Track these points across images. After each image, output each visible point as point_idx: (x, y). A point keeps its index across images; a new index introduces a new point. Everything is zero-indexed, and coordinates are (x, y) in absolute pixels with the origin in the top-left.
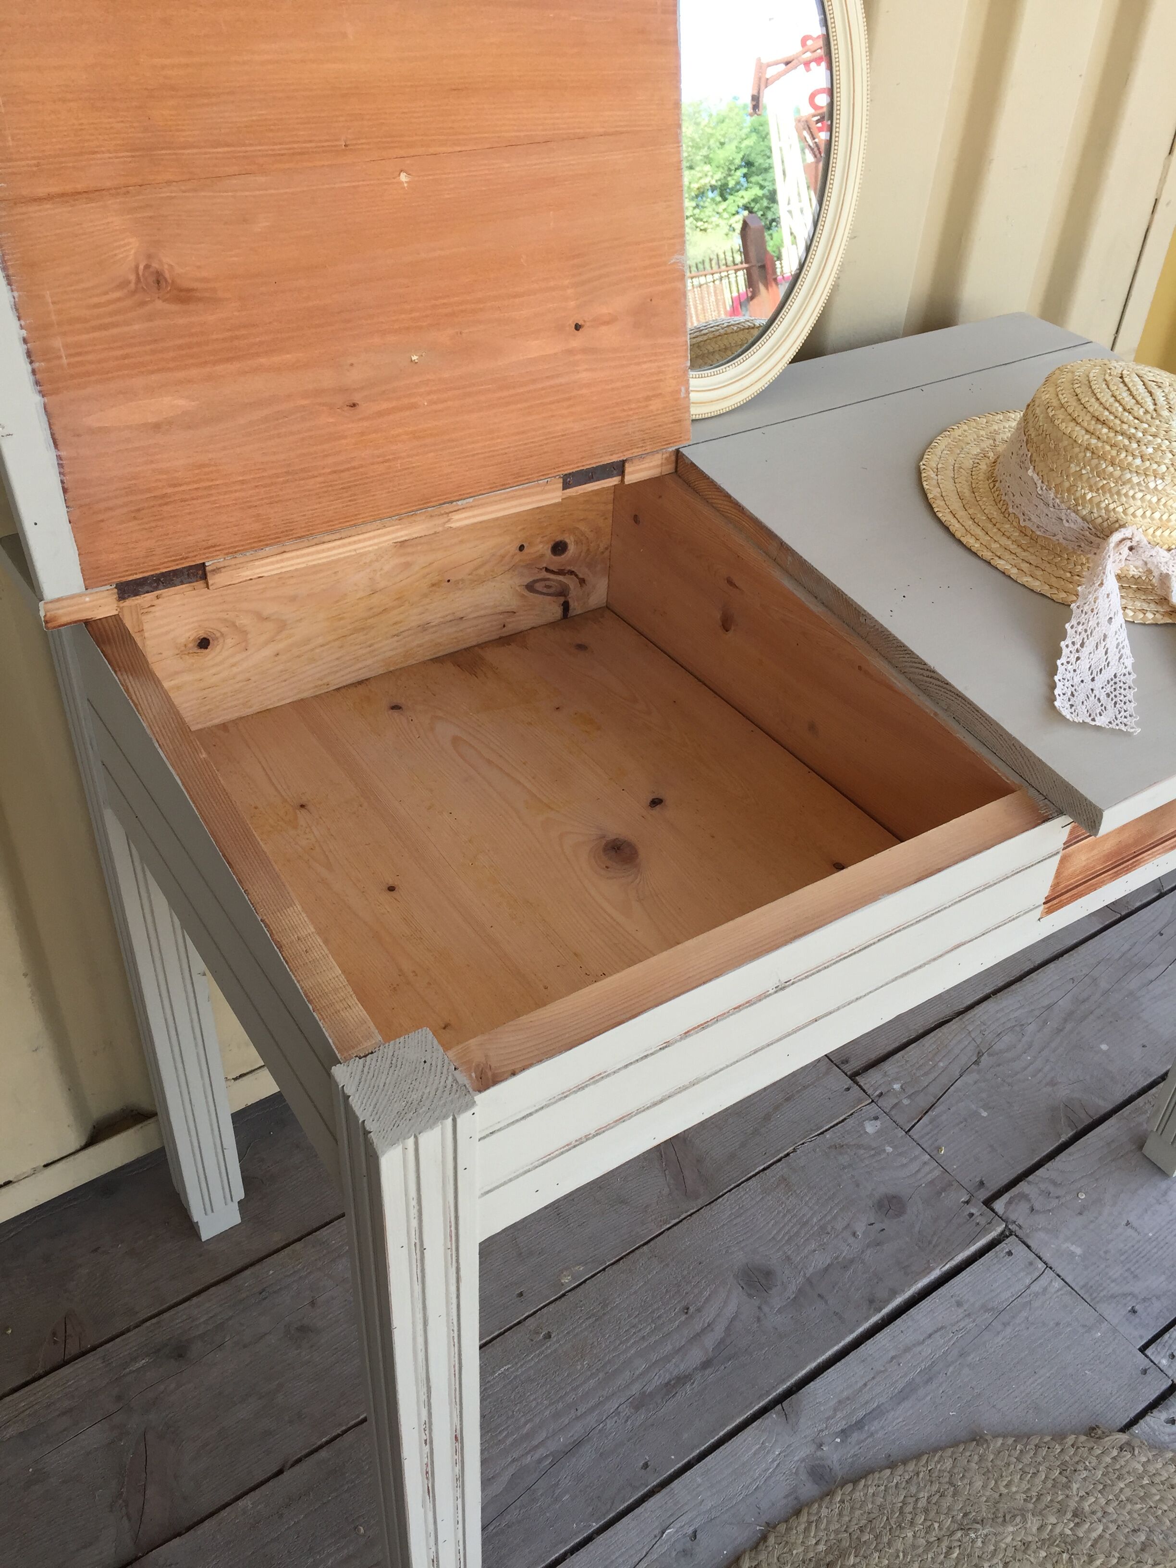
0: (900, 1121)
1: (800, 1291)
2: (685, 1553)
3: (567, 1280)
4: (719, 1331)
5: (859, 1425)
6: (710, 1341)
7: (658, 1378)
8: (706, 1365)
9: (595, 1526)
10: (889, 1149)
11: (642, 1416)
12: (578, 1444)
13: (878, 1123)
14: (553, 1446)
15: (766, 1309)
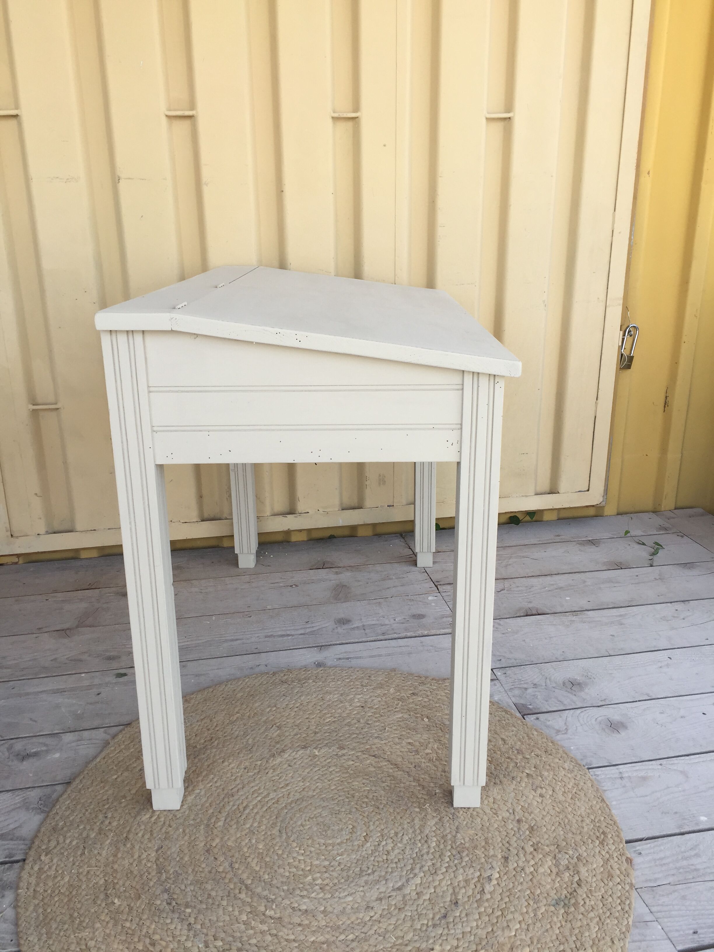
0: (445, 598)
1: (357, 627)
2: (251, 668)
3: (269, 607)
4: (315, 629)
5: (348, 659)
6: (308, 630)
7: (280, 633)
8: (301, 634)
9: (225, 655)
10: (433, 604)
11: (267, 639)
12: (237, 640)
13: (436, 598)
14: (228, 638)
15: (339, 628)
